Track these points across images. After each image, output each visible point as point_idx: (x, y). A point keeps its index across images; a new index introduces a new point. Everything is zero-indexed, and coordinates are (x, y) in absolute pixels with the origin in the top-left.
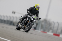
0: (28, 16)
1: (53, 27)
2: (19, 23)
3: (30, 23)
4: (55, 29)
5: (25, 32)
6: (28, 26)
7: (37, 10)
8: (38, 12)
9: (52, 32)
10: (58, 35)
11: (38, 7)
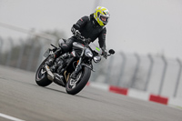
0: (74, 44)
1: (110, 68)
2: (46, 67)
3: (83, 67)
4: (115, 72)
5: (69, 93)
6: (77, 74)
7: (101, 27)
8: (105, 31)
9: (106, 82)
10: (124, 92)
11: (104, 17)
